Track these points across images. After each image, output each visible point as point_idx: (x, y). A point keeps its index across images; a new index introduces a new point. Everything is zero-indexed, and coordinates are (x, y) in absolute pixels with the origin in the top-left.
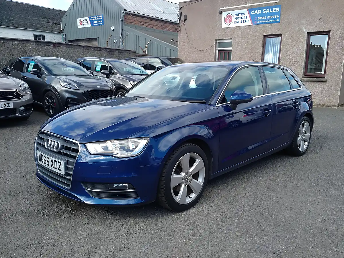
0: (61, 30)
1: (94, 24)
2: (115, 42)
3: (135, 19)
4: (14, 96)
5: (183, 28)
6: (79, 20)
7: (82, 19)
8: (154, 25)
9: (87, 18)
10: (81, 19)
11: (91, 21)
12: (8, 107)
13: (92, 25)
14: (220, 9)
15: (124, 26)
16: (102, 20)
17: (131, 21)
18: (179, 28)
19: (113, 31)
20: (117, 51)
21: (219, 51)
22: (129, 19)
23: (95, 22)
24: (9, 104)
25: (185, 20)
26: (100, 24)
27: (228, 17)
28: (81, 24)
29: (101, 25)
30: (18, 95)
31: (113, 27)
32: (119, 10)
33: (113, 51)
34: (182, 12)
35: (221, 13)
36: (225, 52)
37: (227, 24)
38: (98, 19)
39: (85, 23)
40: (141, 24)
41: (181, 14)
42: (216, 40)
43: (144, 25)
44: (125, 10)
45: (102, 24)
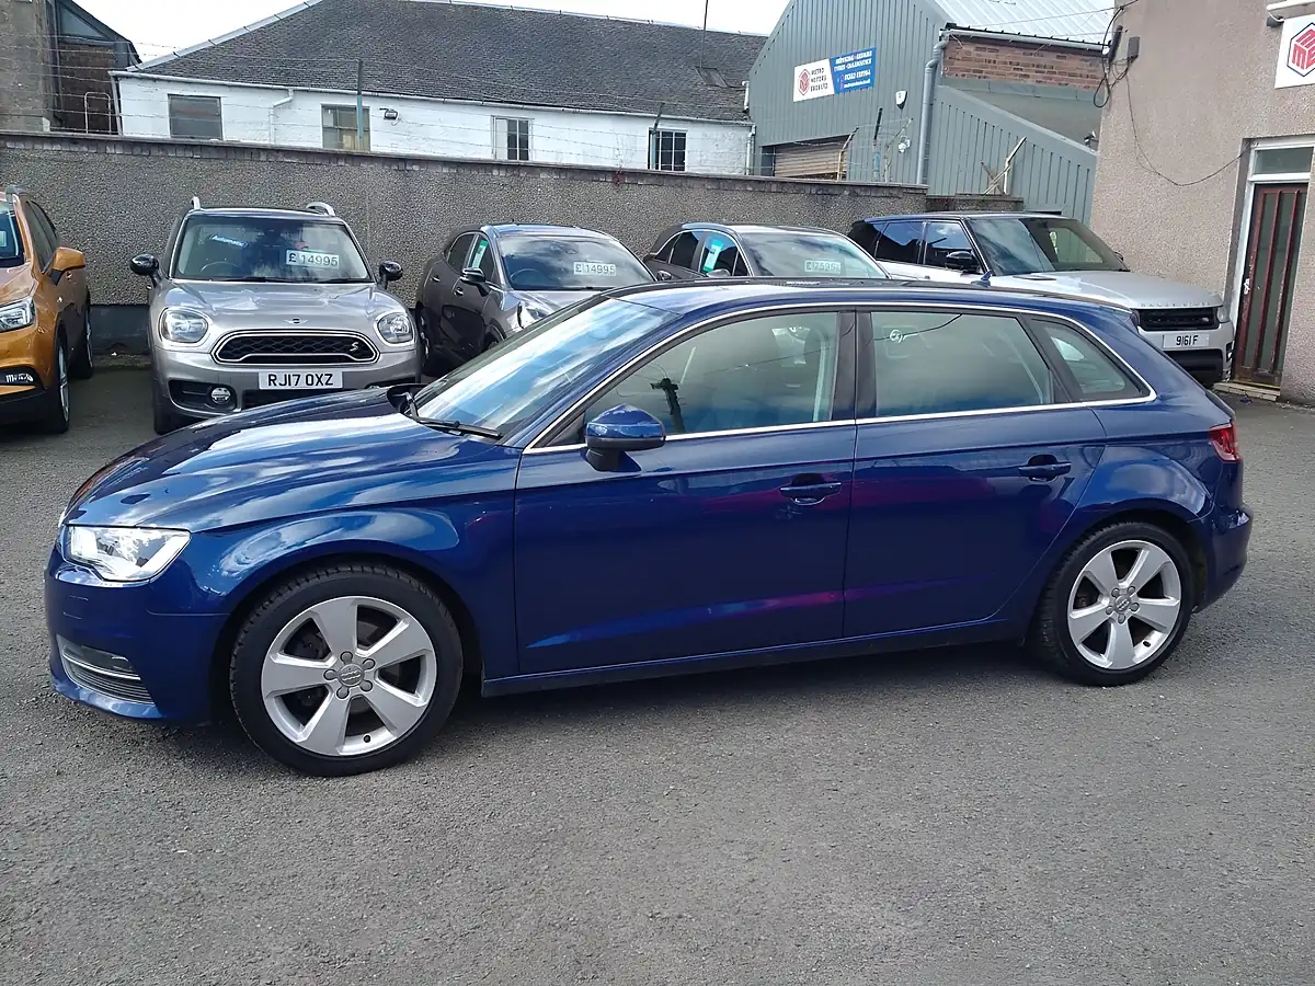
0: (744, 112)
1: (846, 86)
2: (902, 146)
3: (992, 56)
4: (351, 353)
5: (1119, 91)
6: (798, 70)
7: (810, 67)
8: (1074, 75)
9: (825, 64)
10: (804, 67)
11: (836, 75)
12: (327, 384)
13: (837, 90)
14: (1270, 7)
15: (939, 87)
16: (871, 67)
17: (974, 66)
18: (1106, 95)
19: (902, 106)
20: (846, 193)
21: (1258, 187)
22: (964, 59)
23: (847, 77)
24: (331, 375)
25: (1132, 59)
26: (865, 82)
27: (1306, 41)
28: (804, 86)
29: (866, 86)
30: (365, 351)
31: (903, 93)
32: (930, 26)
33: (830, 191)
34: (1121, 28)
35: (1276, 25)
36: (1285, 191)
37: (1299, 69)
38: (858, 64)
39: (818, 83)
40: (1016, 75)
41: (1117, 37)
42: (1249, 141)
43: (1027, 76)
44: (949, 26)
45: (869, 81)
